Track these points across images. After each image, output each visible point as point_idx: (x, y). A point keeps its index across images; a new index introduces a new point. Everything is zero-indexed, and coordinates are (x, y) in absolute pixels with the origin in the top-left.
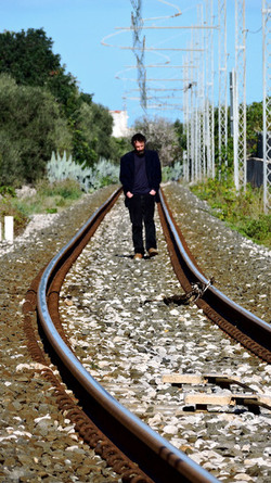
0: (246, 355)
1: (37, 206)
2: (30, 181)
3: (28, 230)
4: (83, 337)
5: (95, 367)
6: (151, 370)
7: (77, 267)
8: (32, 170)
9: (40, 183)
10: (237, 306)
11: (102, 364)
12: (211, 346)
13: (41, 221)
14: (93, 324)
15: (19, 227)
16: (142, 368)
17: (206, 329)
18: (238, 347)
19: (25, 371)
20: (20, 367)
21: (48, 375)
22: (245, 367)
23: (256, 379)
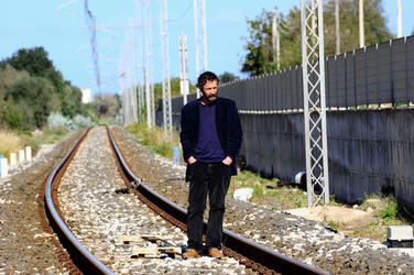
0: (164, 222)
1: (44, 140)
2: (39, 127)
3: (39, 154)
4: (72, 215)
5: (79, 233)
6: (111, 233)
7: (67, 174)
8: (40, 120)
9: (44, 128)
10: (155, 193)
11: (83, 231)
12: (144, 217)
13: (46, 148)
14: (77, 207)
15: (34, 152)
16: (106, 232)
17: (140, 207)
18: (159, 217)
19: (39, 238)
20: (36, 236)
21: (52, 240)
22: (164, 230)
23: (171, 236)
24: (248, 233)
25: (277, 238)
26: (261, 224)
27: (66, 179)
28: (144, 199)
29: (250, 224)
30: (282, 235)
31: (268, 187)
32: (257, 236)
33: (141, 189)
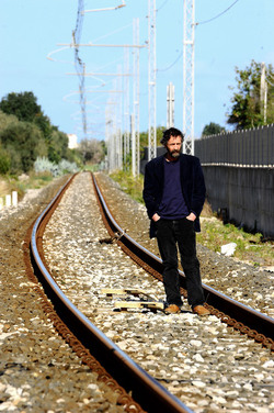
0: (146, 275)
1: (29, 185)
2: (26, 171)
3: (25, 198)
4: (56, 264)
5: (63, 284)
6: (94, 284)
7: (52, 221)
8: (26, 165)
9: (31, 173)
10: (138, 244)
11: (67, 281)
12: (127, 270)
13: (32, 194)
14: (62, 256)
15: (20, 197)
16: (89, 284)
17: (123, 258)
18: (141, 270)
19: (25, 287)
20: (21, 285)
21: (37, 290)
22: (146, 283)
23: (153, 291)
24: (230, 290)
25: (260, 297)
26: (243, 281)
27: (51, 227)
28: (127, 250)
29: (232, 281)
30: (264, 293)
31: (251, 242)
32: (239, 294)
33: (124, 240)
